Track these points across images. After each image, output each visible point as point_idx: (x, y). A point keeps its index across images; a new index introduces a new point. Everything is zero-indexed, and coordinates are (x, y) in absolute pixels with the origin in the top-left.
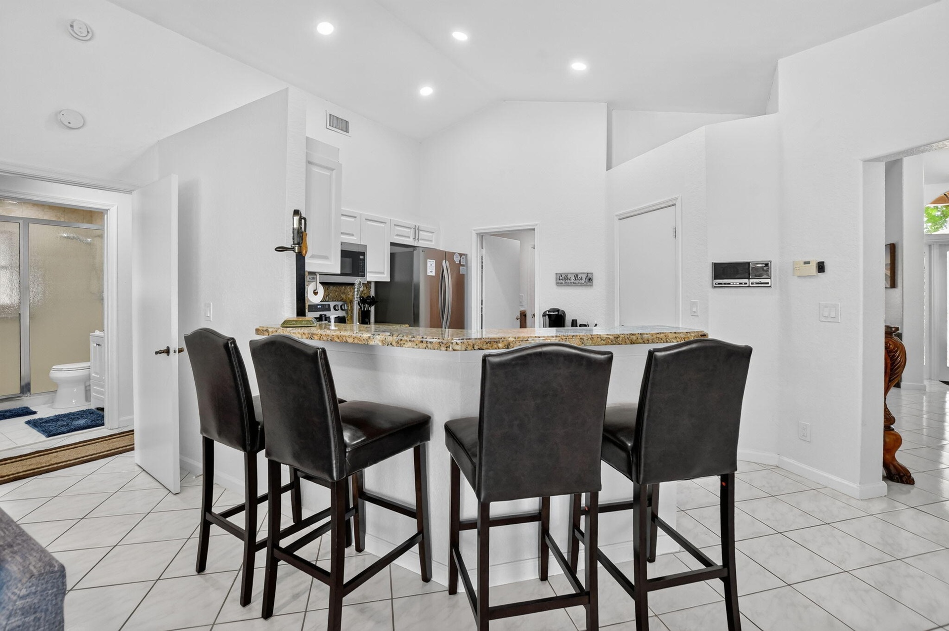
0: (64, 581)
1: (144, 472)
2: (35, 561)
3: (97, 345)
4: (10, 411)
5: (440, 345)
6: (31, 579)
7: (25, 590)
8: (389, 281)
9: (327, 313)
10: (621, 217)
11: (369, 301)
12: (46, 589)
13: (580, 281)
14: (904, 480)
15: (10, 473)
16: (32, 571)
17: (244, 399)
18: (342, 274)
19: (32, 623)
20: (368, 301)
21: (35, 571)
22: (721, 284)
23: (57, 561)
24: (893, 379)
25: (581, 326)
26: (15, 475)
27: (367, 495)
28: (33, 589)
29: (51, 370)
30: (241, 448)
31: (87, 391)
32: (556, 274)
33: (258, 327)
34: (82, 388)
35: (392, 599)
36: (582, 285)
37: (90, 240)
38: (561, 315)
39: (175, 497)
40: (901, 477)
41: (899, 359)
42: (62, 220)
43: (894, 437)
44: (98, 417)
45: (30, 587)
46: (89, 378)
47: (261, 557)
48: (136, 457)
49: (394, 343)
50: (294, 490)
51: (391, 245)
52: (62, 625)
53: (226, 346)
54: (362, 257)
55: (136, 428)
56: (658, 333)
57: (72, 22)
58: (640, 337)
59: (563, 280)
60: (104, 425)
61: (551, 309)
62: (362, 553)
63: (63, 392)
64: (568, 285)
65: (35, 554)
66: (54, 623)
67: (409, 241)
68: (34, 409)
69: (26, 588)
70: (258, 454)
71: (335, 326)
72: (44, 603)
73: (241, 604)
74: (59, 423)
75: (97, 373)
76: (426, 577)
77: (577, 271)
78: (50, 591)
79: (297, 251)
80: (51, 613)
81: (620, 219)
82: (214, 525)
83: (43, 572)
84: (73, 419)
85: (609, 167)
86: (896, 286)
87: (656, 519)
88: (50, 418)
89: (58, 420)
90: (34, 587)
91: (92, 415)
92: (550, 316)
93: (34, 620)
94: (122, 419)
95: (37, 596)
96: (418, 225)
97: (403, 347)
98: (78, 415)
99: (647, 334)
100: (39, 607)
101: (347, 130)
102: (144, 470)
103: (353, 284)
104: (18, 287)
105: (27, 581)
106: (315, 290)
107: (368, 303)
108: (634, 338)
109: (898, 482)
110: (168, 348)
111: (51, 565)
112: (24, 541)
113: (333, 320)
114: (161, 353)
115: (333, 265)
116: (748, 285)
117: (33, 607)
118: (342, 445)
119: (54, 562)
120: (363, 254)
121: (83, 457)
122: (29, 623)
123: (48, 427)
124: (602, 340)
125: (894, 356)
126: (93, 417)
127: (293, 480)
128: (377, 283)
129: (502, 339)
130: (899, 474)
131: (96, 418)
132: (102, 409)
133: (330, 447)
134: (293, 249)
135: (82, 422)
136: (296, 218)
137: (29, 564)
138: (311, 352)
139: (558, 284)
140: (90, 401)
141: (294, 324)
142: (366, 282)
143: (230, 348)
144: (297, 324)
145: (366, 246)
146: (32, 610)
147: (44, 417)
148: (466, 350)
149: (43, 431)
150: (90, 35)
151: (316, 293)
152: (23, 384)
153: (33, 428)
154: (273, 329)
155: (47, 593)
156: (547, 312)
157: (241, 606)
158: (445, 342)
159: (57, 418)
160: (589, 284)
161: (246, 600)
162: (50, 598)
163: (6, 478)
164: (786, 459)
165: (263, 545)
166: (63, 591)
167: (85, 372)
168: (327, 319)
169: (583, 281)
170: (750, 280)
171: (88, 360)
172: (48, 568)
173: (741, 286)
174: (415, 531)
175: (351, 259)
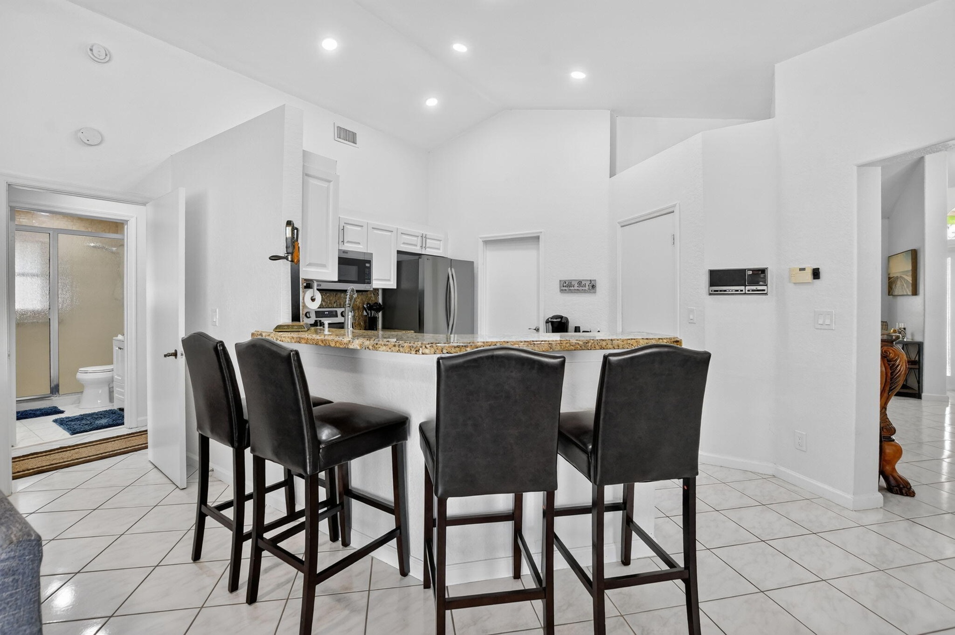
0: (40, 549)
1: (155, 469)
2: (17, 531)
3: (119, 348)
4: (40, 410)
5: (411, 349)
6: (10, 545)
7: (5, 554)
8: (396, 288)
9: (323, 320)
10: (623, 225)
11: (376, 307)
12: (23, 555)
13: (584, 288)
14: (904, 491)
15: (36, 467)
16: (12, 538)
17: (232, 399)
18: (340, 281)
19: (11, 584)
20: (374, 307)
21: (14, 539)
22: (717, 291)
23: (35, 532)
24: (894, 389)
25: (583, 332)
26: (39, 469)
27: (354, 492)
28: (12, 554)
29: (78, 372)
30: (230, 445)
31: (111, 393)
32: (560, 281)
33: (253, 331)
34: (106, 389)
35: (369, 591)
36: (585, 291)
37: (114, 249)
38: (564, 323)
39: (182, 492)
40: (901, 490)
41: (899, 368)
42: (90, 230)
43: (894, 448)
44: (119, 417)
45: (9, 552)
46: (111, 380)
47: (247, 547)
48: (149, 454)
49: (371, 347)
50: (287, 486)
51: (397, 253)
52: (38, 588)
53: (216, 349)
54: (367, 265)
55: (150, 428)
56: (629, 339)
57: (92, 46)
58: (609, 343)
59: (567, 287)
60: (124, 424)
61: (553, 316)
62: (348, 548)
63: (88, 393)
64: (572, 292)
65: (18, 525)
66: (31, 585)
67: (417, 250)
68: (61, 409)
69: (6, 553)
70: (245, 450)
71: (329, 331)
72: (22, 567)
73: (229, 590)
74: (84, 422)
75: (119, 375)
76: (404, 571)
77: (581, 278)
78: (28, 557)
79: (290, 260)
80: (28, 576)
81: (622, 226)
82: (209, 517)
83: (21, 540)
84: (96, 419)
85: (612, 174)
86: (917, 293)
87: (631, 523)
88: (76, 417)
89: (82, 419)
90: (13, 553)
91: (114, 415)
92: (552, 323)
93: (12, 581)
94: (139, 419)
95: (15, 561)
96: (425, 233)
97: (378, 350)
98: (101, 415)
99: (618, 340)
100: (17, 570)
101: (354, 142)
102: (156, 467)
103: (345, 291)
104: (48, 293)
105: (7, 547)
106: (312, 297)
107: (374, 310)
108: (604, 343)
109: (897, 494)
110: (176, 351)
111: (29, 535)
112: (11, 515)
113: (326, 326)
114: (169, 356)
115: (330, 273)
116: (744, 292)
117: (12, 569)
118: (316, 441)
119: (32, 533)
120: (369, 262)
121: (102, 454)
122: (8, 583)
123: (74, 425)
124: (571, 345)
125: (894, 365)
126: (115, 416)
127: (287, 478)
128: (384, 290)
129: (471, 344)
130: (898, 486)
131: (116, 417)
132: (122, 410)
133: (304, 444)
134: (286, 258)
135: (104, 421)
136: (289, 229)
137: (11, 533)
138: (285, 354)
139: (561, 291)
140: (113, 402)
141: (287, 329)
142: (372, 289)
143: (219, 350)
144: (289, 329)
145: (372, 254)
146: (11, 572)
147: (70, 416)
148: (435, 354)
149: (68, 429)
150: (107, 58)
151: (313, 300)
152: (53, 385)
153: (60, 426)
154: (266, 333)
155: (25, 558)
156: (550, 319)
157: (228, 592)
158: (415, 346)
159: (82, 418)
160: (593, 291)
161: (234, 586)
162: (27, 563)
163: (31, 471)
164: (782, 469)
165: (248, 536)
166: (39, 558)
167: (109, 375)
168: (322, 324)
169: (587, 288)
170: (747, 287)
171: (111, 362)
172: (26, 537)
173: (737, 293)
174: (393, 526)
175: (357, 267)
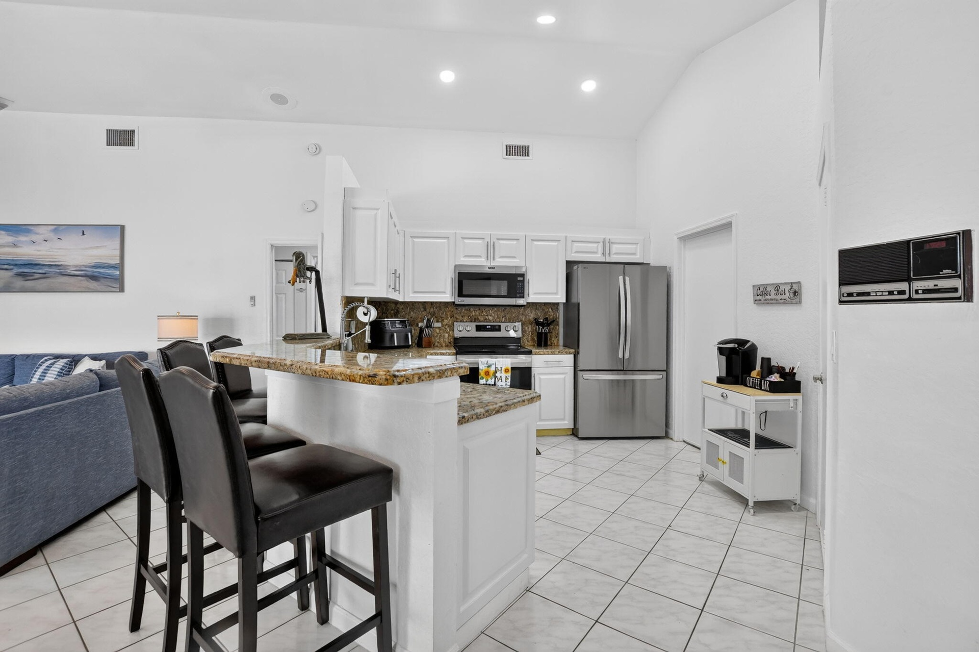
8: (564, 301)
13: (783, 297)
22: (855, 295)
32: (753, 286)
36: (785, 302)
38: (750, 351)
51: (566, 263)
54: (520, 279)
59: (762, 295)
64: (769, 303)
77: (779, 281)
96: (608, 237)
101: (528, 155)
116: (906, 296)
120: (523, 275)
139: (755, 301)
142: (525, 304)
145: (528, 267)
151: (365, 314)
156: (722, 345)
160: (797, 300)
169: (788, 296)
170: (913, 284)
175: (505, 281)
